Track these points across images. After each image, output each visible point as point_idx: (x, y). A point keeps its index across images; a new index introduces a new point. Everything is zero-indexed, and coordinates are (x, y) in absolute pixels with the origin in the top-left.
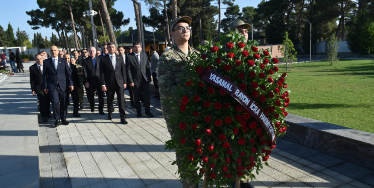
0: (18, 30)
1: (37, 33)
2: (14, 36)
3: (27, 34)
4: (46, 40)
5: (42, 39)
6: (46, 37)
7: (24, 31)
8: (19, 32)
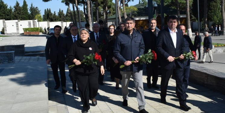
0: (32, 5)
1: (48, 9)
2: (27, 11)
3: (39, 10)
4: (54, 15)
5: (52, 14)
6: (55, 12)
7: (37, 7)
8: (32, 7)
